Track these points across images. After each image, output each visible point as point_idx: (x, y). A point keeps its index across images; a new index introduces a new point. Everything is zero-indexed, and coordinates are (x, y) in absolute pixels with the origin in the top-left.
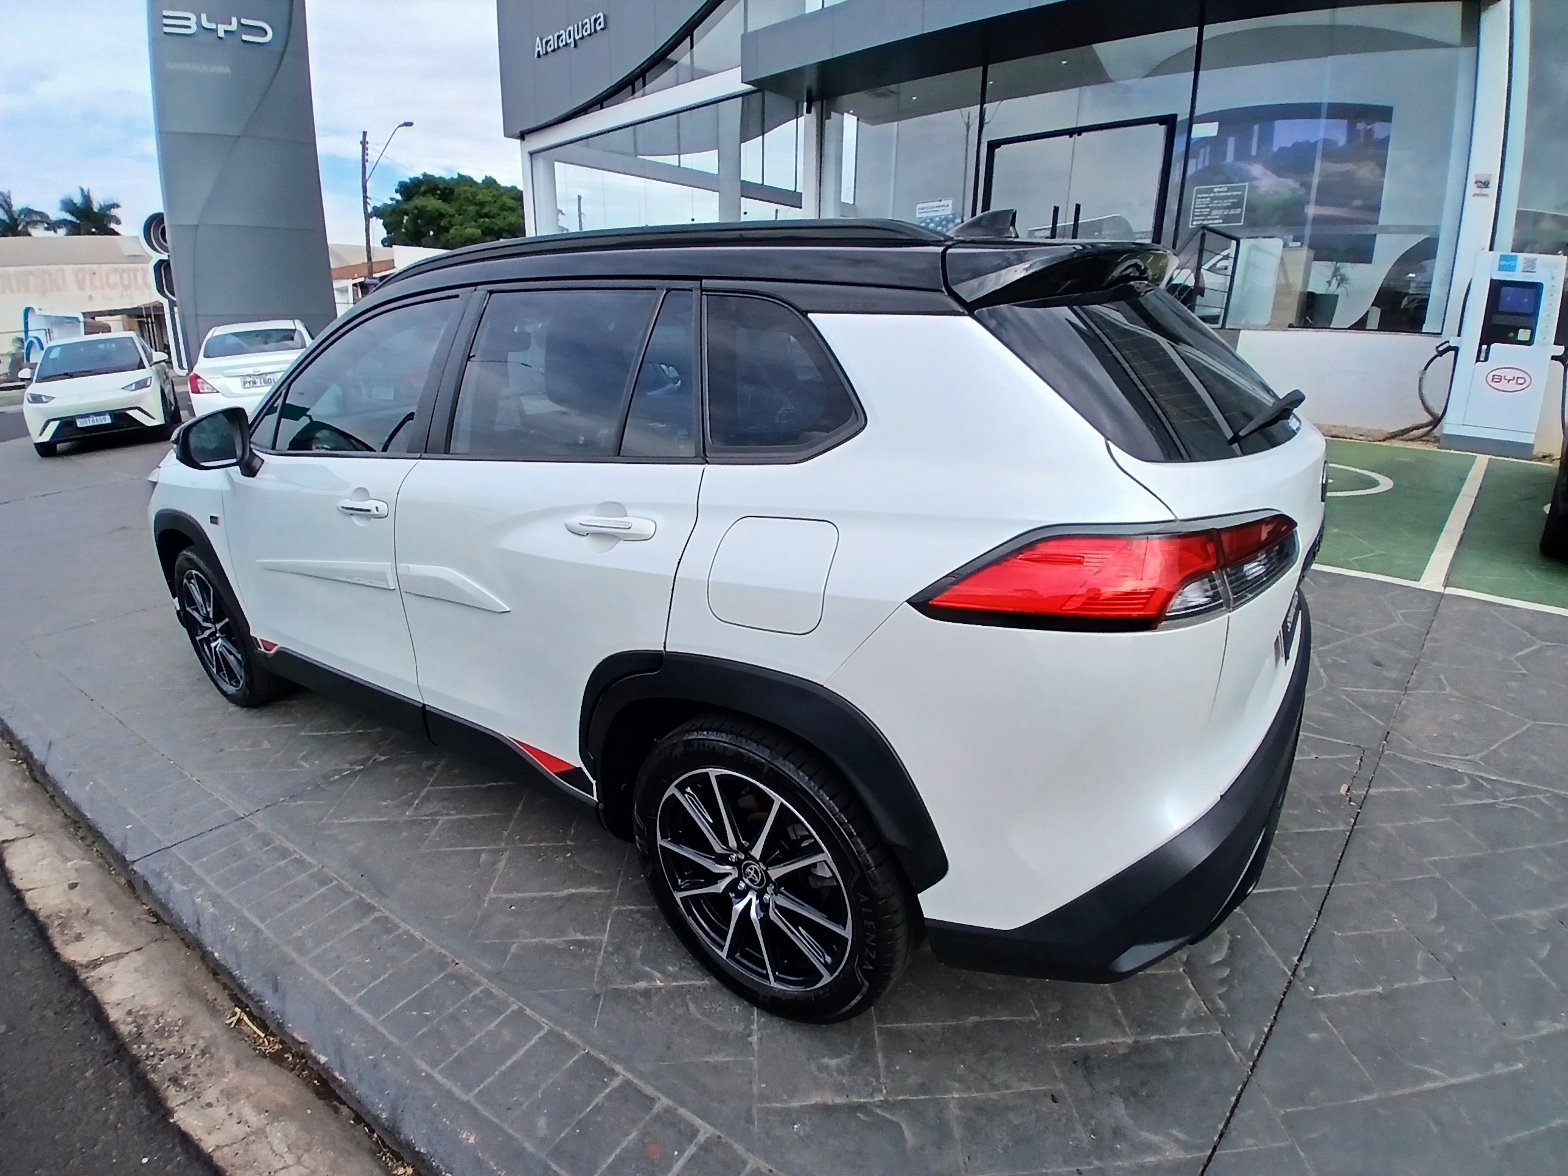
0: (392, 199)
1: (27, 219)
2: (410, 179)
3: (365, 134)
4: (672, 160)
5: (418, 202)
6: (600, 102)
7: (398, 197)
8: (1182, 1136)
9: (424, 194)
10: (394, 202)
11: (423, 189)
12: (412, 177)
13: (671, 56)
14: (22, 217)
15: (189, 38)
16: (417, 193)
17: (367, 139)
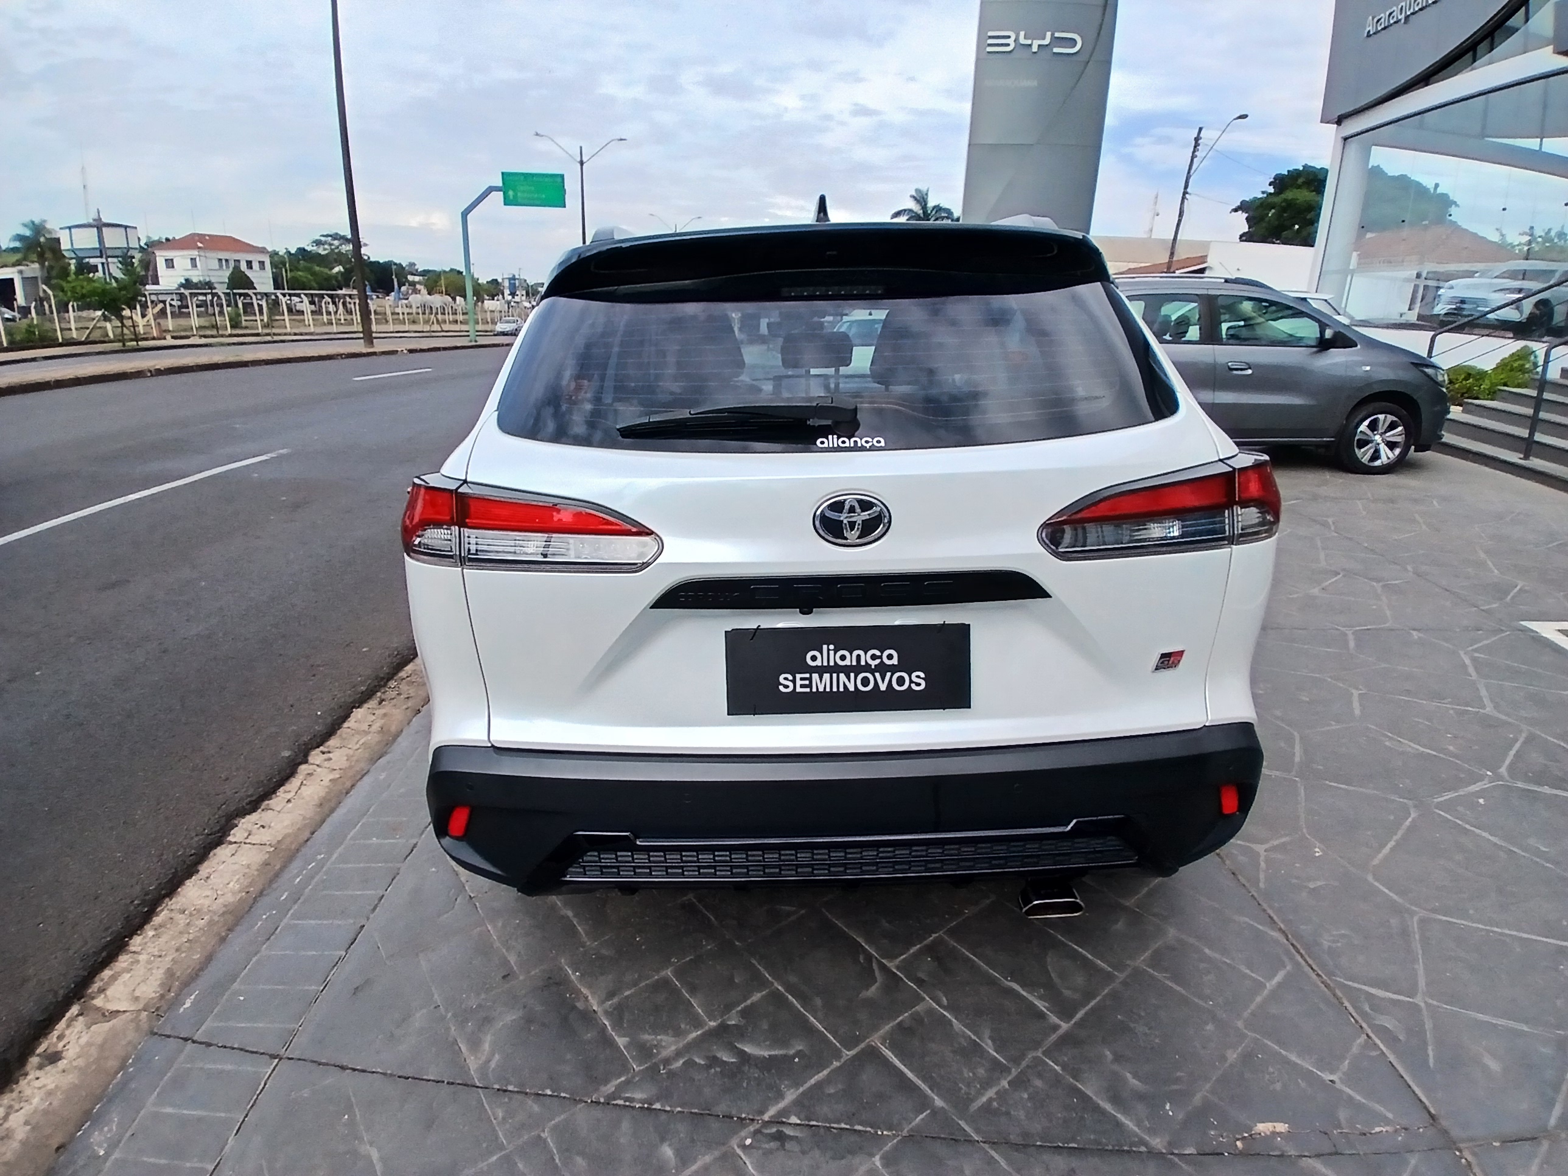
0: (1263, 193)
1: (938, 215)
2: (1288, 171)
3: (1200, 129)
4: (1532, 144)
5: (1289, 195)
6: (1425, 79)
7: (1271, 190)
8: (493, 1064)
9: (1299, 187)
10: (1265, 195)
11: (1300, 181)
12: (1291, 169)
13: (1511, 22)
14: (934, 212)
15: (1009, 56)
16: (1292, 186)
17: (1201, 135)
